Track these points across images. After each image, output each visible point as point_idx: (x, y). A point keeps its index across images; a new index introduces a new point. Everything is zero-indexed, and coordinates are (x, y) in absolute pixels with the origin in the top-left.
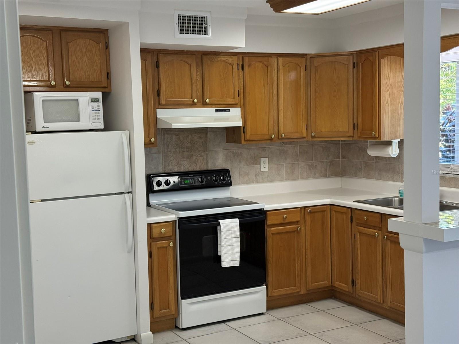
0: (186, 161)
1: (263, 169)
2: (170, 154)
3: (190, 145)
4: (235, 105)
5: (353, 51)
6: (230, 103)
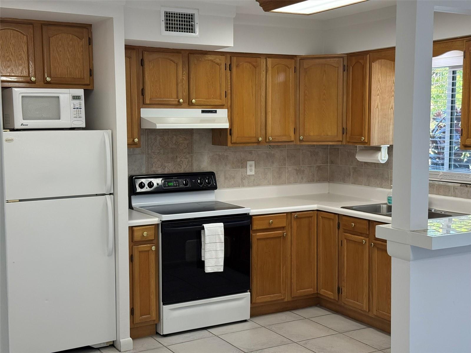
0: (170, 163)
1: (249, 173)
2: (154, 156)
3: (174, 146)
4: (221, 106)
5: (343, 54)
6: (217, 103)
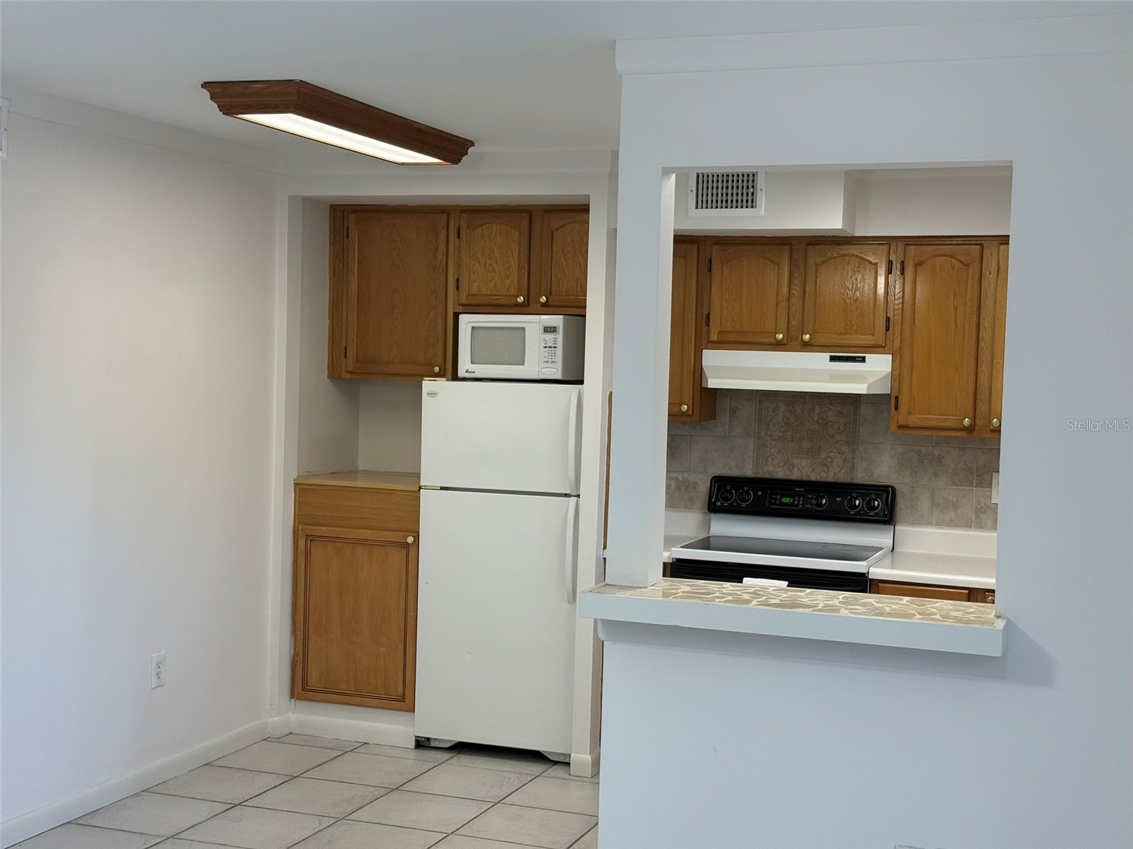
0: (804, 460)
2: (771, 442)
3: (816, 427)
4: (877, 349)
6: (863, 343)
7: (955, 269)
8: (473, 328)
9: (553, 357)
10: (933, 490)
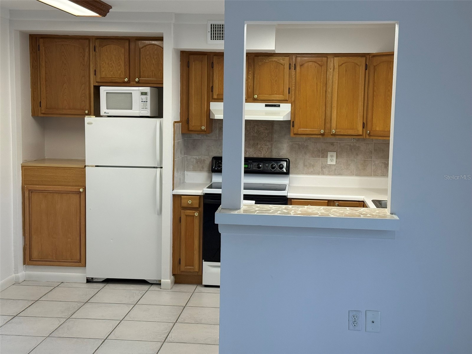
0: (251, 149)
4: (285, 101)
6: (280, 99)
7: (316, 67)
8: (107, 93)
9: (146, 106)
10: (304, 160)
